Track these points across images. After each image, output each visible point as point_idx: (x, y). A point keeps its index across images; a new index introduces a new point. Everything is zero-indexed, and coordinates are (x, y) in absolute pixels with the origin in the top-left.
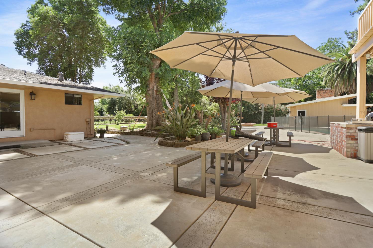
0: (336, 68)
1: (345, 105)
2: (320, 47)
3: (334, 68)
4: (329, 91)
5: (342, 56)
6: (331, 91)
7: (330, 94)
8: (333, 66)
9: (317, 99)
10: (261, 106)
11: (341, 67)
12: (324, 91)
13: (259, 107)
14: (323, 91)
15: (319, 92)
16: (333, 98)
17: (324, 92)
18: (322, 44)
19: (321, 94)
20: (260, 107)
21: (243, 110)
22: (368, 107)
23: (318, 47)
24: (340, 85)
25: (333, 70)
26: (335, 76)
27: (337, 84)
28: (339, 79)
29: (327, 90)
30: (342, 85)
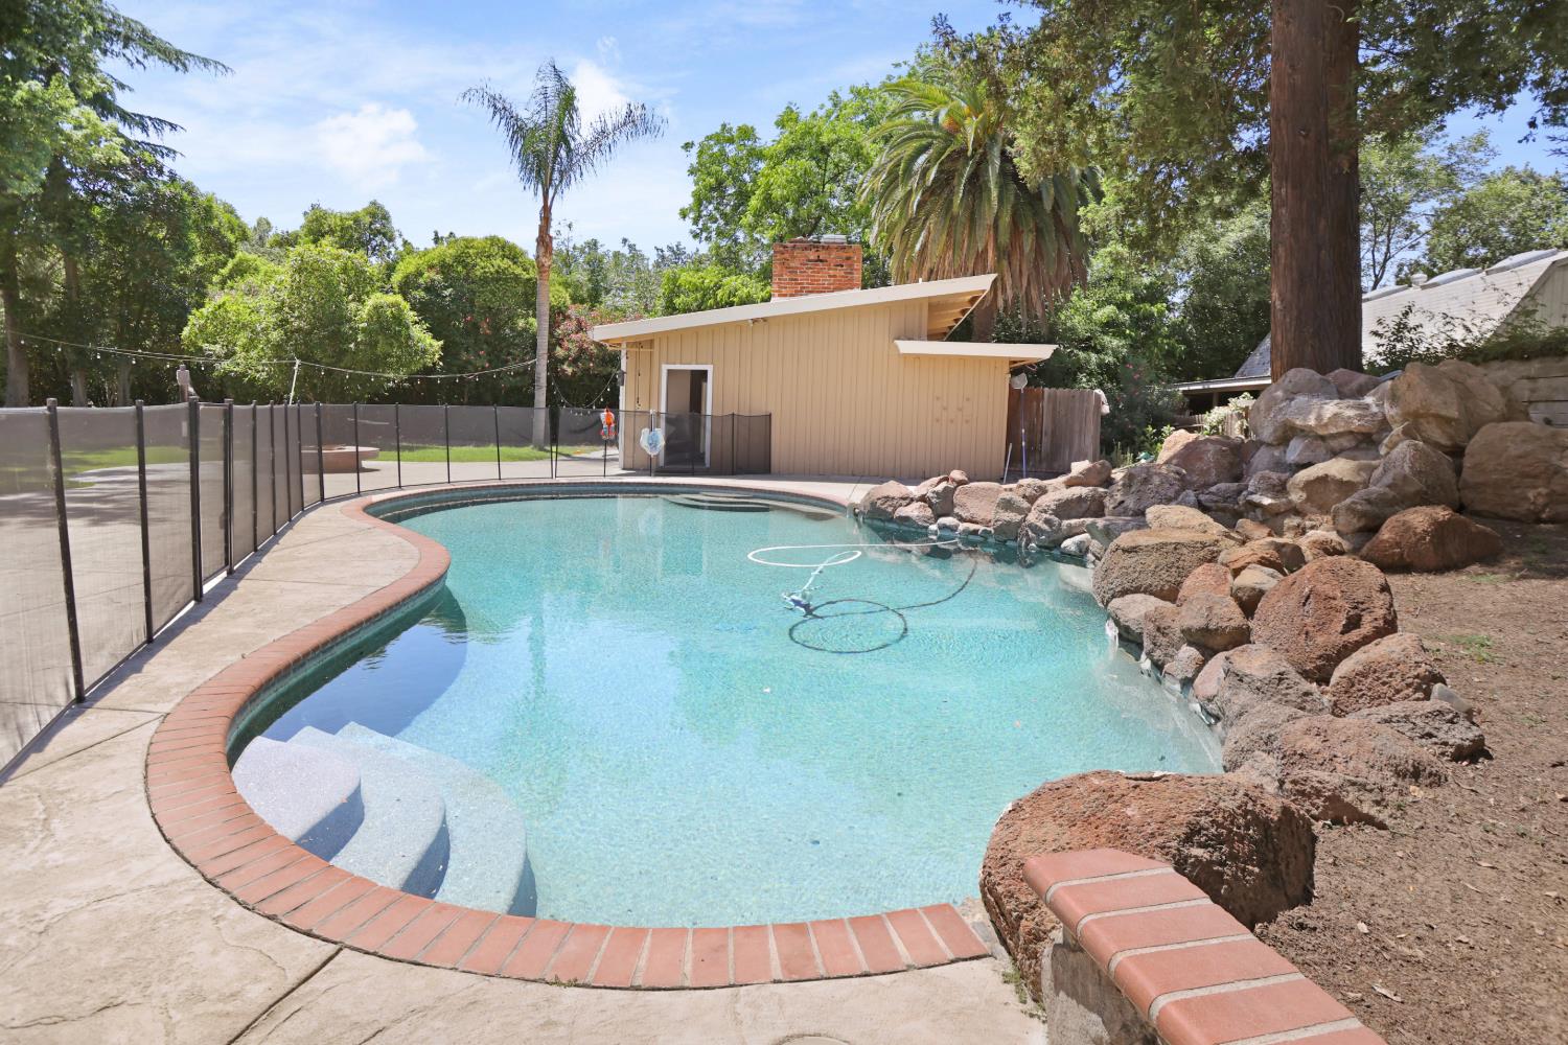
0: (921, 160)
1: (907, 347)
3: (912, 161)
4: (835, 255)
6: (848, 258)
7: (840, 272)
8: (911, 152)
9: (775, 300)
10: (566, 344)
11: (941, 153)
12: (812, 255)
13: (558, 348)
14: (807, 252)
15: (786, 256)
16: (849, 298)
17: (812, 257)
19: (793, 271)
20: (560, 345)
22: (1015, 362)
24: (936, 250)
25: (908, 172)
26: (916, 198)
27: (924, 247)
28: (933, 219)
29: (827, 247)
30: (945, 252)
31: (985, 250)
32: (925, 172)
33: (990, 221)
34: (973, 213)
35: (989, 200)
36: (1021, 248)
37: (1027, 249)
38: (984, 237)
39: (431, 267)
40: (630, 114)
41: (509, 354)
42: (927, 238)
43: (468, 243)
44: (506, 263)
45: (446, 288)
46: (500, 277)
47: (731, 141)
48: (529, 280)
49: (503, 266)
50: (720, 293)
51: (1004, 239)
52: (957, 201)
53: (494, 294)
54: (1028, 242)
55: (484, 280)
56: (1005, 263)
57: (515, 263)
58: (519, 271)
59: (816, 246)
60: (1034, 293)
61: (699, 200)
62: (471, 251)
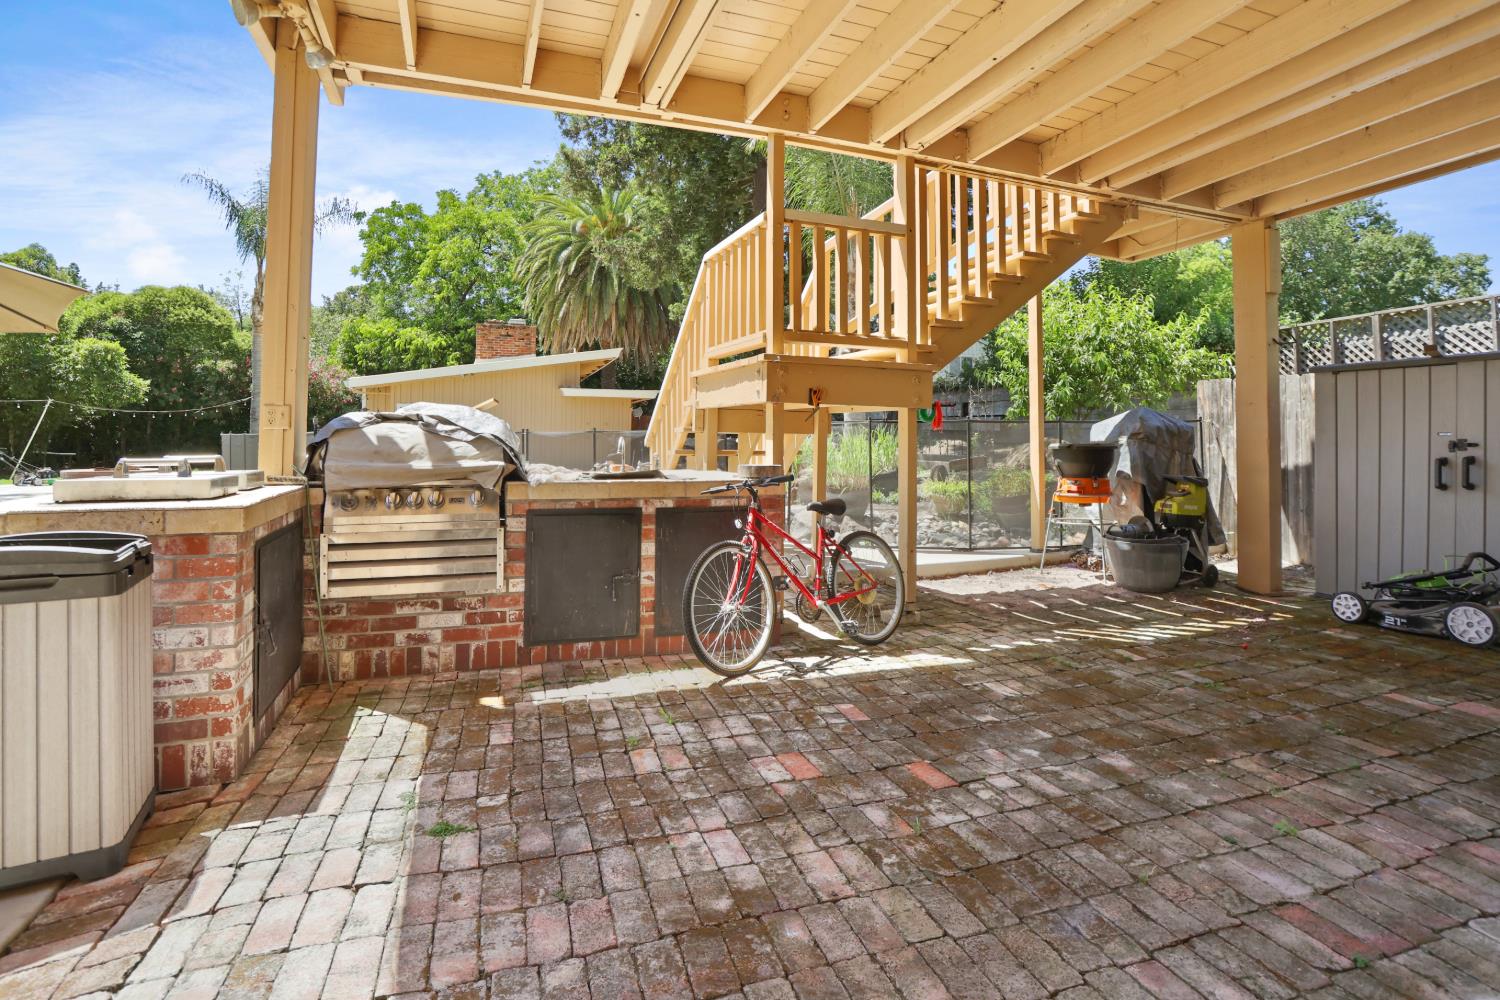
0: (565, 254)
1: (568, 392)
2: (531, 170)
3: (559, 253)
4: (518, 331)
5: (583, 213)
6: (528, 335)
7: (522, 343)
8: (556, 247)
9: (478, 361)
11: (579, 251)
12: (503, 332)
14: (499, 330)
15: (486, 331)
16: (530, 361)
18: (539, 162)
19: (490, 342)
21: (146, 394)
22: (635, 401)
23: (526, 170)
24: (575, 318)
25: (555, 261)
26: (560, 281)
27: (566, 314)
28: (572, 295)
29: (513, 327)
30: (581, 320)
31: (610, 320)
32: (568, 262)
33: (613, 300)
34: (601, 293)
35: (612, 284)
36: (635, 318)
37: (638, 320)
38: (609, 312)
39: (116, 312)
40: (335, 205)
41: (203, 390)
42: (568, 309)
43: (158, 292)
44: (199, 312)
45: (135, 331)
46: (194, 322)
47: (401, 216)
48: (220, 327)
49: (197, 314)
50: (397, 341)
51: (623, 312)
52: (590, 285)
53: (188, 338)
54: (639, 315)
55: (178, 326)
56: (624, 329)
57: (208, 312)
58: (212, 319)
59: (504, 326)
60: (644, 349)
61: (371, 262)
62: (162, 300)
